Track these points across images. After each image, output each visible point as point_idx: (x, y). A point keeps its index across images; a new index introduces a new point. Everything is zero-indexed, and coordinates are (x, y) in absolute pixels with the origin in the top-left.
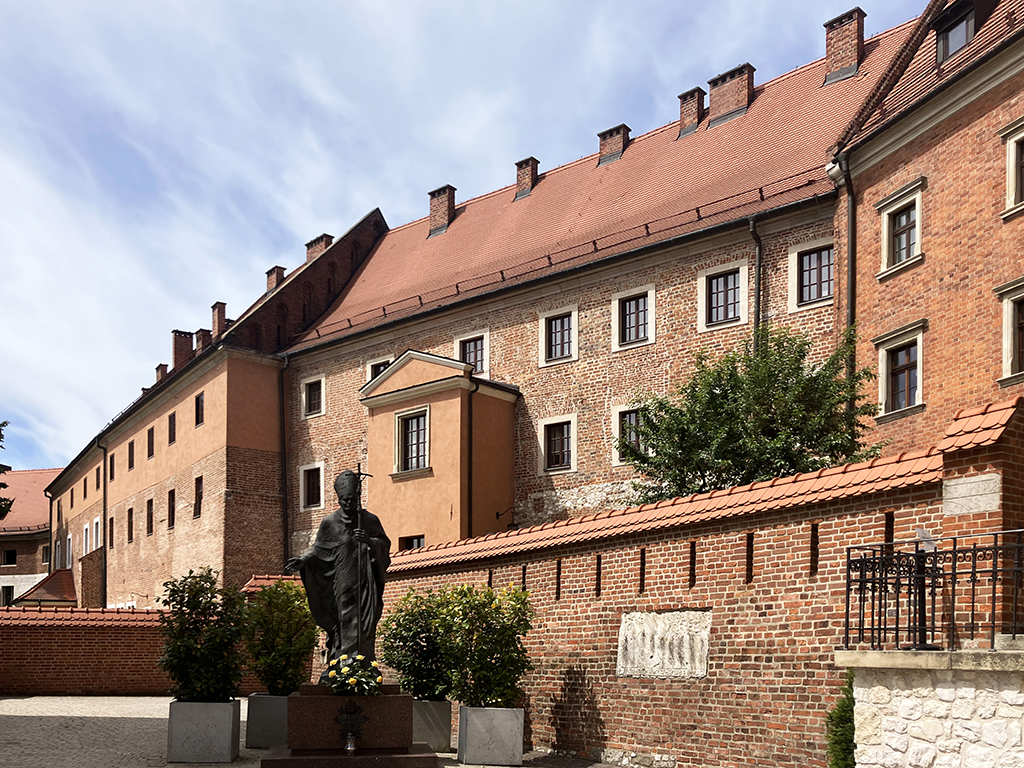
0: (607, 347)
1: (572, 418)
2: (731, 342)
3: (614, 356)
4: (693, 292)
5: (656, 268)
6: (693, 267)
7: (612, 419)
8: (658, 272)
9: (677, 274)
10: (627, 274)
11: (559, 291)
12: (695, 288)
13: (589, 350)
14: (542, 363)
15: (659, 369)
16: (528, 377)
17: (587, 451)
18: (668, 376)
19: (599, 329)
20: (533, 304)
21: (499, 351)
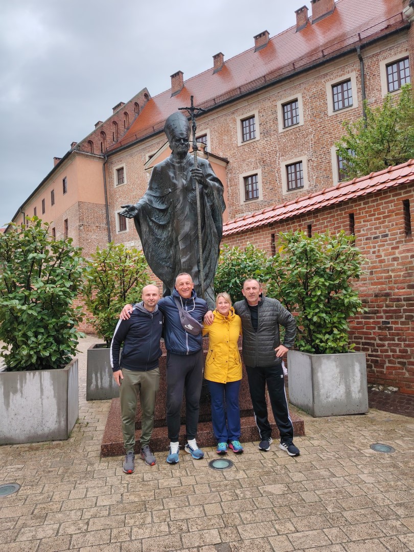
0: (276, 131)
1: (259, 171)
2: (349, 119)
3: (280, 135)
4: (324, 94)
5: (302, 85)
6: (323, 81)
7: (281, 169)
8: (303, 86)
9: (314, 86)
10: (285, 90)
11: (247, 104)
12: (325, 92)
13: (265, 133)
14: (240, 144)
15: (307, 139)
16: (232, 152)
17: (268, 188)
18: (313, 142)
19: (271, 121)
20: (233, 113)
21: (216, 141)
